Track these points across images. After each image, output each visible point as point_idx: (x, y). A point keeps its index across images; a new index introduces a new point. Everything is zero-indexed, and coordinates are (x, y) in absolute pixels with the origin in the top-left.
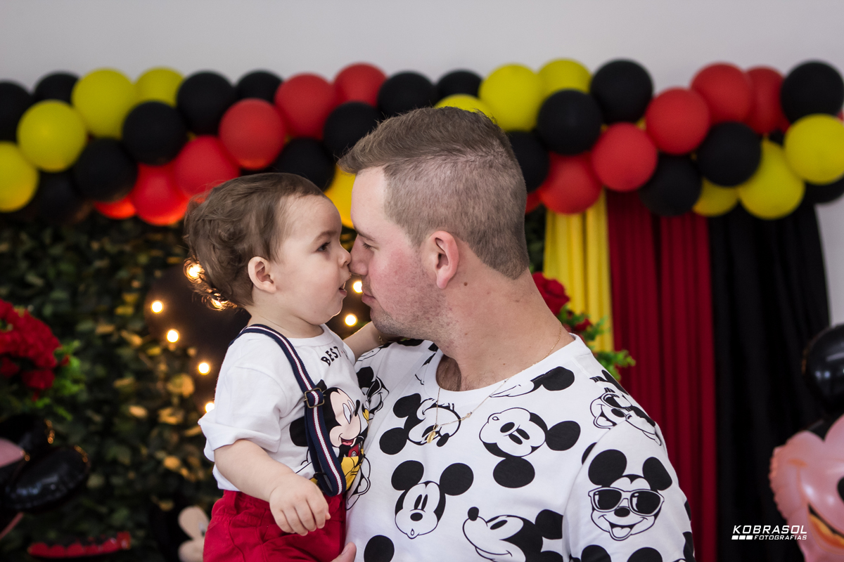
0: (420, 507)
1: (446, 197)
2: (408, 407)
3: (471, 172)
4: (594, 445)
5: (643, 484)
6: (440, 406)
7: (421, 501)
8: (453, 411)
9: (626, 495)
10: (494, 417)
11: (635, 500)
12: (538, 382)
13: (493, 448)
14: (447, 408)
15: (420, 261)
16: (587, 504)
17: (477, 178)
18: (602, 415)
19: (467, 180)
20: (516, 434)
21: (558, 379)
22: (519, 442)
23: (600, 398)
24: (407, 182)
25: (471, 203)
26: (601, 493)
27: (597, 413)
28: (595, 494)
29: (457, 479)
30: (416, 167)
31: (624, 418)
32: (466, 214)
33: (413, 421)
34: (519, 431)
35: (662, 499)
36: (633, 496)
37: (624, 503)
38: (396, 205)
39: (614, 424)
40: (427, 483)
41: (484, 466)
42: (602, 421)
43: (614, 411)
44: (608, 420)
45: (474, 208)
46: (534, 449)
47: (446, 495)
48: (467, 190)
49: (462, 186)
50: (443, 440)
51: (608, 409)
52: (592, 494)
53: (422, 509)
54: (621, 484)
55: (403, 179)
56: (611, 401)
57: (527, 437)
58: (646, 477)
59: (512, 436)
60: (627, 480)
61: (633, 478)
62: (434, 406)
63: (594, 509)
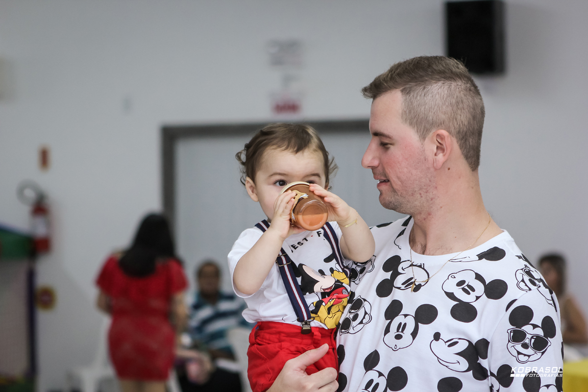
0: (400, 330)
1: (444, 107)
2: (393, 264)
3: (460, 92)
4: (515, 300)
5: (540, 332)
6: (416, 266)
7: (402, 327)
8: (424, 269)
9: (529, 336)
10: (452, 275)
11: (533, 340)
12: (481, 256)
13: (451, 296)
14: (420, 266)
15: (424, 151)
16: (506, 337)
17: (463, 96)
18: (523, 281)
19: (457, 97)
20: (466, 288)
21: (495, 254)
22: (469, 293)
23: (522, 269)
24: (418, 98)
25: (459, 112)
26: (515, 332)
27: (520, 279)
28: (511, 332)
29: (426, 314)
30: (424, 88)
31: (536, 287)
32: (456, 119)
33: (396, 274)
34: (469, 286)
35: (549, 344)
36: (532, 338)
37: (527, 341)
38: (410, 112)
39: (530, 289)
40: (406, 316)
41: (444, 307)
42: (522, 285)
43: (530, 281)
44: (526, 285)
45: (461, 115)
46: (478, 298)
47: (419, 324)
48: (457, 103)
49: (454, 101)
50: (417, 288)
51: (527, 278)
52: (509, 331)
53: (402, 331)
54: (527, 329)
55: (415, 96)
56: (528, 273)
57: (473, 290)
58: (542, 328)
59: (464, 289)
60: (532, 327)
61: (535, 326)
62: (412, 265)
63: (509, 341)
